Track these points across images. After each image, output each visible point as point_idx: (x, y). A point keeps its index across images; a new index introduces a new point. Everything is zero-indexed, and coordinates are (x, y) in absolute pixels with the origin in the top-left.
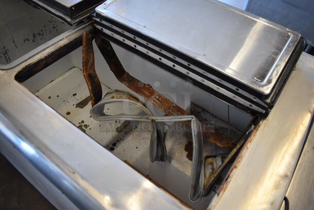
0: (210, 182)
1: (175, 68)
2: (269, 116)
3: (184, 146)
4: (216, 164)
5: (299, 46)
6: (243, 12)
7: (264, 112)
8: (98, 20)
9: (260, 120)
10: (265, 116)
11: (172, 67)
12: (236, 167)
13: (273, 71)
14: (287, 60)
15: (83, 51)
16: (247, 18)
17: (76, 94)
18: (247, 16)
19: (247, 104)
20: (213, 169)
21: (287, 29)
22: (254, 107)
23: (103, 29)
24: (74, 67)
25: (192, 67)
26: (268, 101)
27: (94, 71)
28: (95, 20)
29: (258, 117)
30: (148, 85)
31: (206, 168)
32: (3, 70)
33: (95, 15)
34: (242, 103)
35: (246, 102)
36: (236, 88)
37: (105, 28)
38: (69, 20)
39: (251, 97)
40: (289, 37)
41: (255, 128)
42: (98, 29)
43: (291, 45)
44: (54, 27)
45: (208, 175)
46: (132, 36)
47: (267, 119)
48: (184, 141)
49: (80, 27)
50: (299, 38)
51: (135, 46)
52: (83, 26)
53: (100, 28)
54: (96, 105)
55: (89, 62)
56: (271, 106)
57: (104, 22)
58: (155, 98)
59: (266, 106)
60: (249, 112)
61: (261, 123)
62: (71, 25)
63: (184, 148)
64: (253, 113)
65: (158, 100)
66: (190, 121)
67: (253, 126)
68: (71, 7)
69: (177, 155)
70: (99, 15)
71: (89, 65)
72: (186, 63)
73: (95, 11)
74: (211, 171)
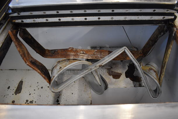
7: (173, 17)
11: (97, 20)
17: (9, 87)
19: (161, 18)
22: (166, 17)
23: (23, 20)
25: (116, 11)
27: (32, 58)
34: (157, 19)
37: (25, 19)
39: (165, 11)
42: (18, 23)
53: (19, 21)
55: (25, 53)
57: (22, 14)
58: (81, 53)
63: (108, 75)
65: (83, 53)
71: (26, 55)
72: (110, 11)
73: (9, 7)
74: (155, 73)
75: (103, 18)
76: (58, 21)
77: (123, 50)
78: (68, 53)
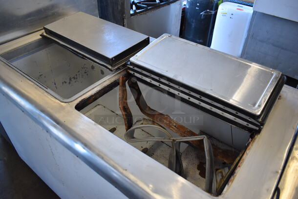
0: (221, 185)
1: (190, 100)
2: (261, 132)
3: (197, 166)
4: (225, 172)
5: (281, 81)
6: (237, 58)
7: (258, 128)
8: (131, 67)
9: (256, 134)
10: (258, 132)
11: (188, 99)
12: (239, 166)
13: (262, 99)
14: (271, 91)
15: (120, 89)
16: (241, 62)
18: (240, 61)
19: (245, 123)
20: (222, 176)
21: (271, 69)
22: (250, 126)
23: (135, 73)
24: (98, 105)
25: (203, 98)
26: (260, 120)
27: (127, 104)
28: (129, 67)
29: (254, 133)
30: (167, 115)
31: (217, 176)
32: (65, 102)
33: (129, 63)
34: (241, 123)
35: (244, 122)
36: (236, 112)
37: (137, 73)
38: (110, 67)
39: (247, 118)
40: (272, 75)
41: (251, 141)
42: (130, 73)
43: (274, 80)
44: (85, 73)
45: (219, 180)
46: (157, 78)
47: (261, 134)
48: (197, 162)
49: (117, 73)
50: (280, 75)
51: (160, 85)
52: (119, 71)
53: (132, 72)
54: (129, 130)
56: (262, 124)
57: (136, 69)
58: (173, 125)
59: (259, 124)
60: (247, 129)
61: (256, 136)
62: (112, 71)
63: (196, 168)
64: (250, 130)
65: (175, 126)
66: (203, 140)
67: (250, 139)
68: (112, 58)
69: (191, 173)
70: (132, 64)
71: (124, 100)
72: (198, 96)
73: (129, 61)
74: (221, 177)
75: (192, 100)
76: (158, 85)
77: (202, 138)
78: (163, 119)
